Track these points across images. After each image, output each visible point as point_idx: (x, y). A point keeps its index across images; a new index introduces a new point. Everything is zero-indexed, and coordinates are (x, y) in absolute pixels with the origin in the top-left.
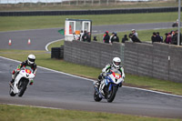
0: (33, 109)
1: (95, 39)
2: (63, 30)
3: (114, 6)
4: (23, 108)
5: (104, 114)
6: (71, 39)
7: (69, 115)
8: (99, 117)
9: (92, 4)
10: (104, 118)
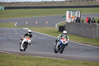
0: (49, 59)
1: (82, 21)
2: (65, 16)
3: (93, 3)
4: (43, 58)
5: (87, 62)
6: (69, 21)
7: (68, 63)
8: (84, 64)
9: (81, 2)
10: (87, 64)
